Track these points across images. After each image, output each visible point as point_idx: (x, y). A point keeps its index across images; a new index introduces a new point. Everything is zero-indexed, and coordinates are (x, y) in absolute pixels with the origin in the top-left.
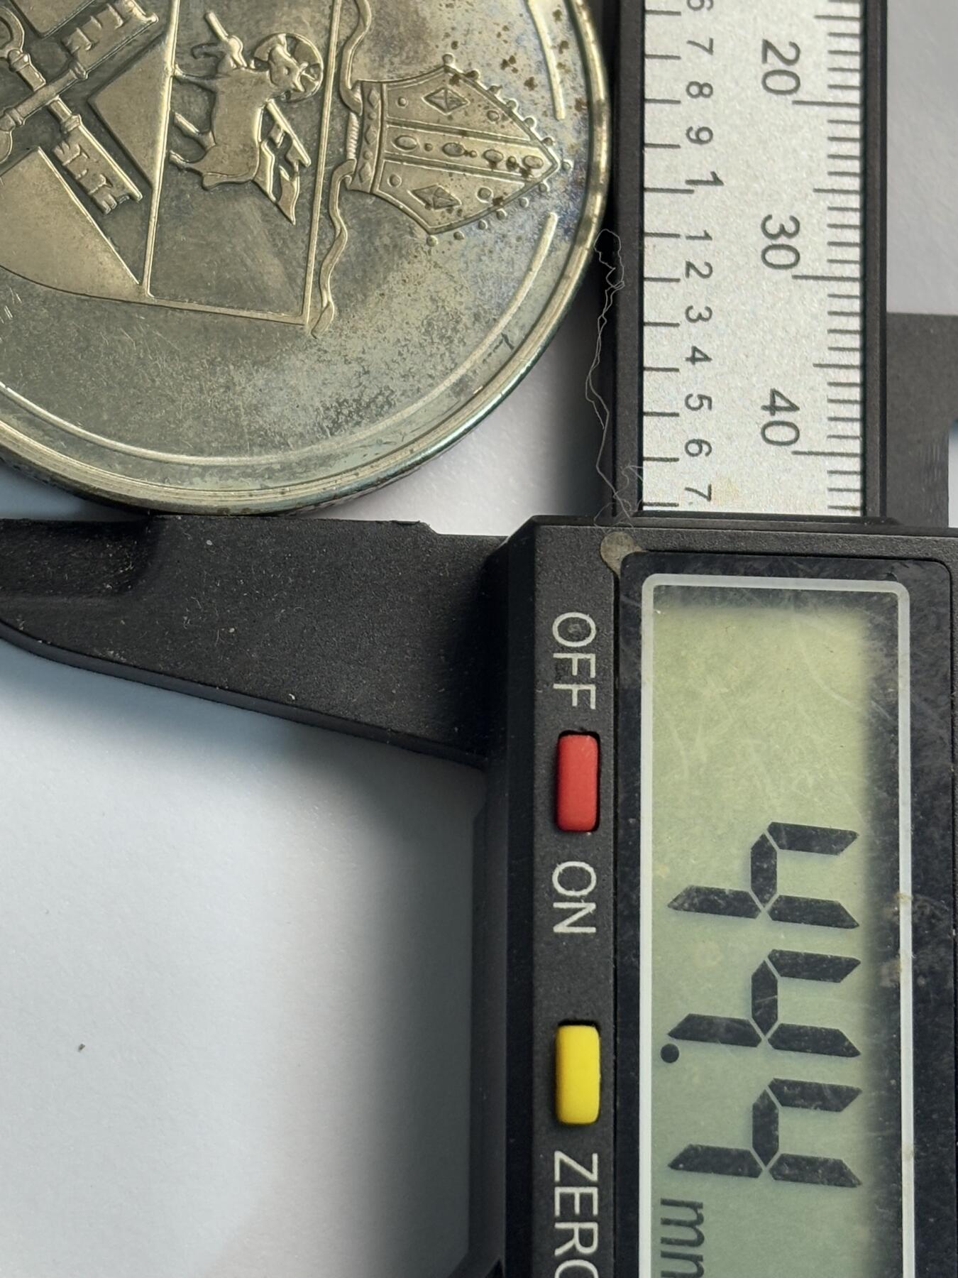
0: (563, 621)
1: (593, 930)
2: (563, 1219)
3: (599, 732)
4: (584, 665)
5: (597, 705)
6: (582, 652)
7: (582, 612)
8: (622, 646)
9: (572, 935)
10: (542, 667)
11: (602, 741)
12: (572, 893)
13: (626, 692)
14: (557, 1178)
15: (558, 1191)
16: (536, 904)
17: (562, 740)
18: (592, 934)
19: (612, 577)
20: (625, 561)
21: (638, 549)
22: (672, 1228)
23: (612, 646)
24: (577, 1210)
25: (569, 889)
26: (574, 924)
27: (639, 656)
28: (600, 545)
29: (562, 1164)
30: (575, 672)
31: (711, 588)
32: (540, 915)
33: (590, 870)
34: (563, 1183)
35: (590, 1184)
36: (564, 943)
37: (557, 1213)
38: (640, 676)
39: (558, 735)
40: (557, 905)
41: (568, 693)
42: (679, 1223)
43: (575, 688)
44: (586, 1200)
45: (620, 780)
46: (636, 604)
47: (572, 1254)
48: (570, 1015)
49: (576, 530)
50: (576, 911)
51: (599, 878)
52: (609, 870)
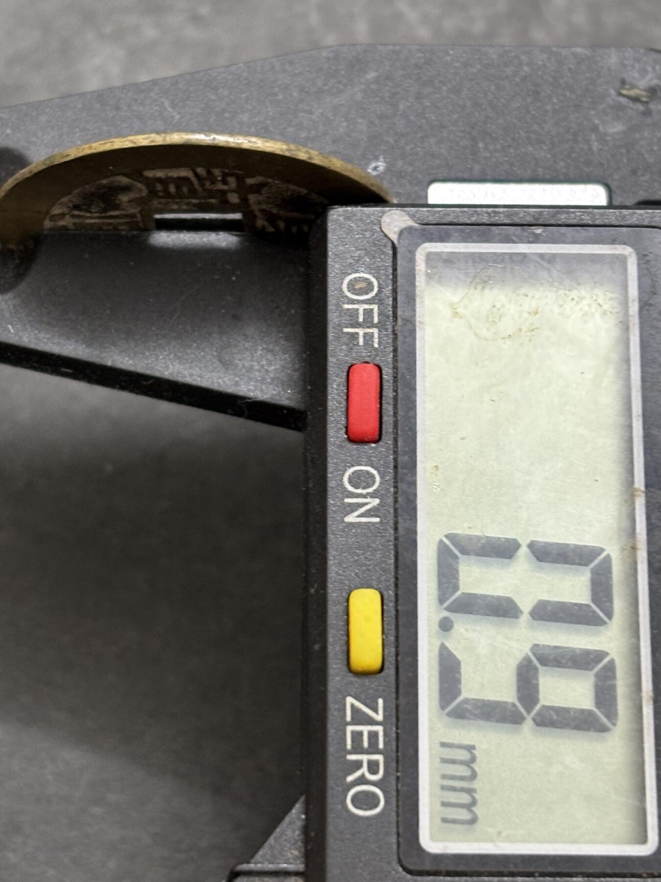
0: (351, 280)
1: (377, 520)
2: (354, 751)
3: (382, 365)
4: (368, 313)
5: (379, 344)
6: (366, 304)
7: (367, 273)
8: (399, 299)
9: (359, 524)
10: (332, 315)
11: (384, 372)
12: (359, 491)
14: (349, 718)
15: (350, 729)
16: (330, 501)
17: (351, 370)
19: (390, 245)
20: (401, 233)
21: (411, 223)
23: (391, 299)
24: (366, 744)
25: (356, 487)
26: (361, 516)
28: (381, 221)
29: (352, 706)
30: (361, 319)
32: (333, 507)
33: (375, 472)
34: (354, 722)
35: (377, 723)
36: (354, 530)
37: (349, 747)
40: (347, 500)
41: (354, 336)
42: (455, 762)
43: (361, 332)
44: (373, 736)
45: (398, 402)
46: (411, 266)
47: (362, 780)
49: (361, 210)
50: (363, 505)
51: (382, 478)
52: (390, 473)
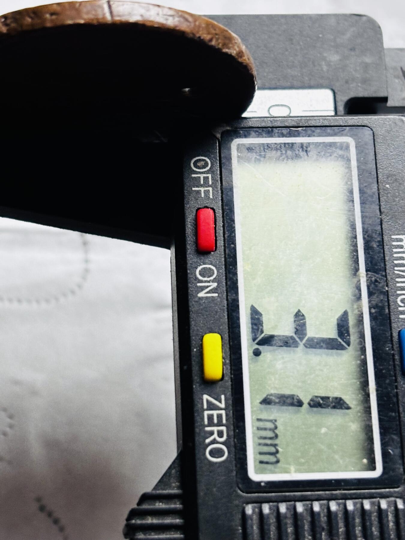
1: (216, 295)
3: (215, 208)
4: (206, 179)
5: (213, 196)
6: (205, 174)
8: (223, 170)
9: (207, 298)
10: (186, 180)
12: (206, 279)
13: (226, 189)
14: (205, 406)
15: (206, 413)
16: (190, 285)
18: (216, 297)
19: (216, 140)
20: (222, 133)
21: (228, 128)
23: (218, 171)
24: (215, 421)
25: (204, 277)
27: (231, 174)
29: (207, 401)
30: (202, 182)
32: (191, 289)
35: (221, 409)
36: (203, 301)
38: (232, 182)
39: (196, 210)
40: (199, 284)
43: (202, 189)
44: (220, 417)
46: (228, 152)
47: (214, 442)
51: (218, 271)
52: (223, 268)
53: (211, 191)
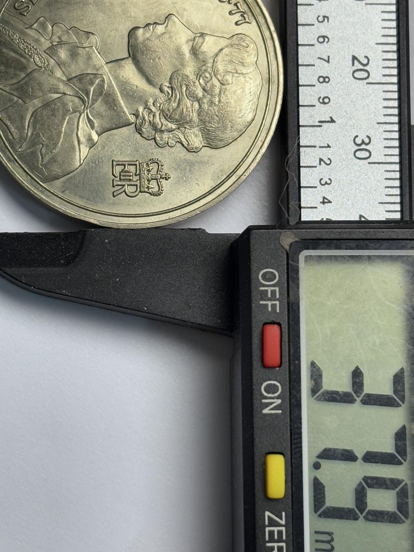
0: (264, 273)
1: (280, 412)
2: (270, 542)
3: (281, 322)
4: (273, 292)
5: (280, 311)
7: (272, 269)
8: (290, 283)
9: (271, 414)
10: (254, 293)
11: (282, 326)
12: (270, 395)
13: (293, 304)
14: (267, 523)
15: (267, 529)
16: (255, 401)
17: (264, 327)
18: (280, 413)
19: (285, 252)
20: (291, 245)
21: (297, 239)
22: (319, 544)
23: (286, 284)
24: (276, 537)
25: (269, 393)
26: (271, 409)
27: (298, 288)
28: (279, 238)
29: (269, 517)
30: (269, 296)
31: (330, 256)
32: (256, 405)
33: (278, 384)
34: (270, 525)
35: (281, 526)
36: (267, 418)
37: (267, 538)
38: (299, 297)
39: (262, 324)
40: (264, 401)
41: (266, 306)
42: (323, 542)
43: (270, 303)
44: (280, 533)
45: (291, 343)
46: (296, 264)
48: (271, 450)
49: (269, 232)
50: (272, 403)
51: (282, 388)
52: (287, 384)
53: (278, 305)
